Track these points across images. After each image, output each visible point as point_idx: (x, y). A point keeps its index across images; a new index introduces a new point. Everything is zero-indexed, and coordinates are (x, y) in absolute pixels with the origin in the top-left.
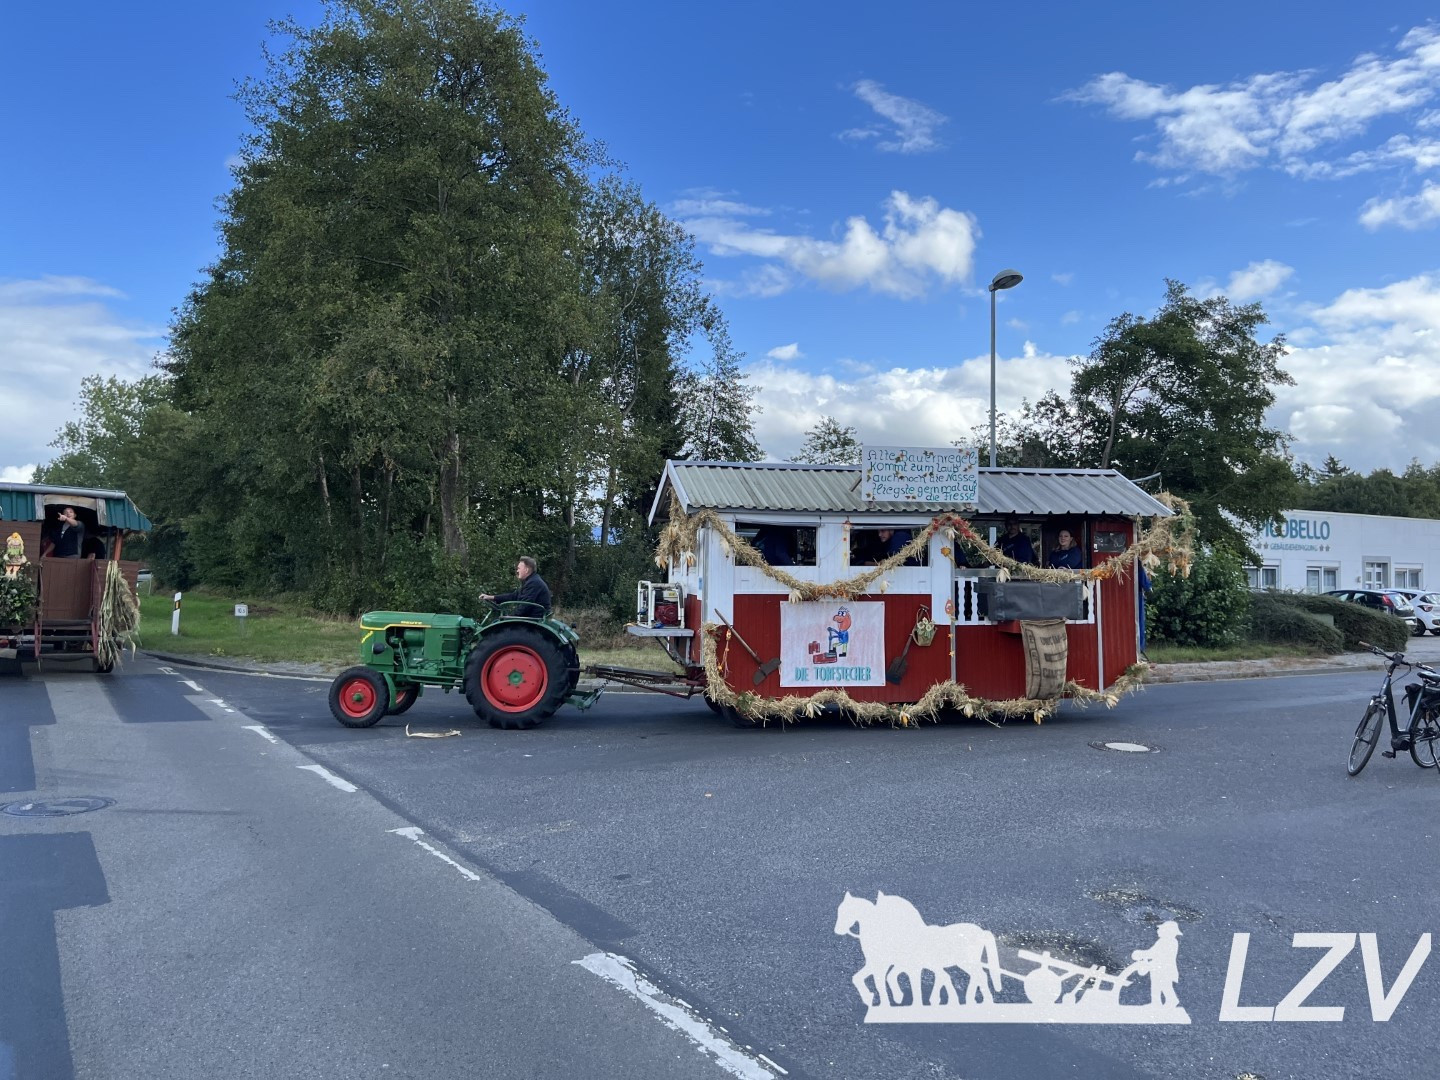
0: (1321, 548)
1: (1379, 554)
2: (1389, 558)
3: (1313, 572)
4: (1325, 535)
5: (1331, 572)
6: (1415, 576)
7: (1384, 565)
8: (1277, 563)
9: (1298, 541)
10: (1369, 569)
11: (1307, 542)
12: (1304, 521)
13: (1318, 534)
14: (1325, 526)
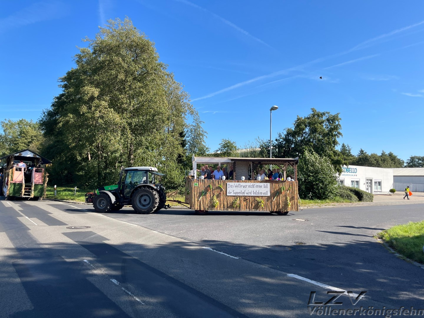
0: (355, 175)
1: (370, 176)
2: (373, 178)
3: (352, 182)
4: (356, 172)
5: (357, 182)
6: (380, 183)
7: (371, 180)
8: (343, 179)
9: (349, 173)
10: (368, 181)
11: (351, 174)
12: (350, 168)
13: (354, 172)
14: (356, 170)
